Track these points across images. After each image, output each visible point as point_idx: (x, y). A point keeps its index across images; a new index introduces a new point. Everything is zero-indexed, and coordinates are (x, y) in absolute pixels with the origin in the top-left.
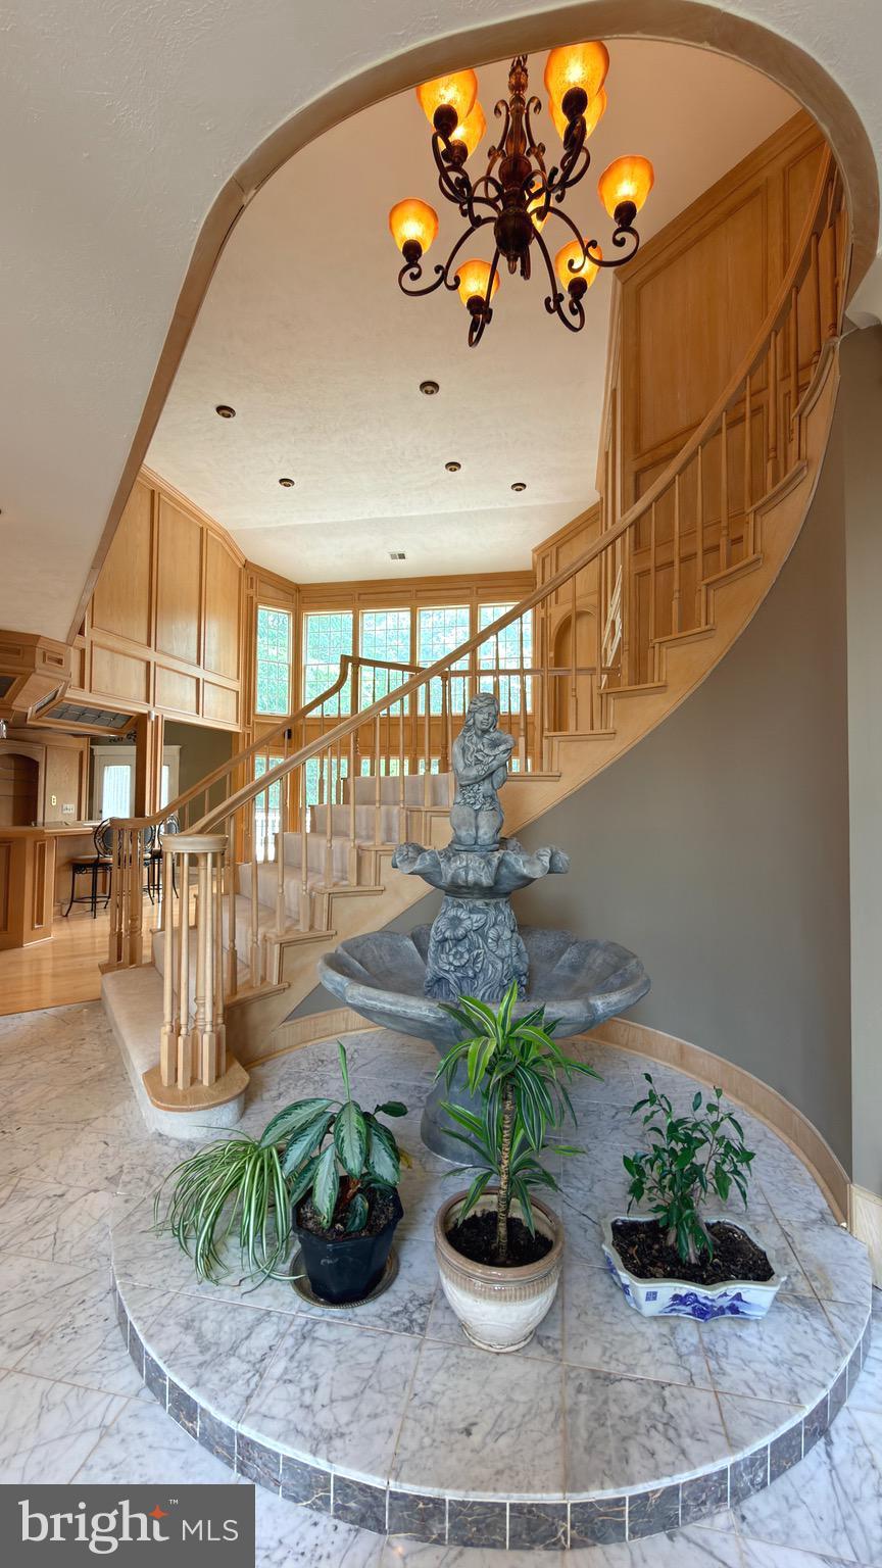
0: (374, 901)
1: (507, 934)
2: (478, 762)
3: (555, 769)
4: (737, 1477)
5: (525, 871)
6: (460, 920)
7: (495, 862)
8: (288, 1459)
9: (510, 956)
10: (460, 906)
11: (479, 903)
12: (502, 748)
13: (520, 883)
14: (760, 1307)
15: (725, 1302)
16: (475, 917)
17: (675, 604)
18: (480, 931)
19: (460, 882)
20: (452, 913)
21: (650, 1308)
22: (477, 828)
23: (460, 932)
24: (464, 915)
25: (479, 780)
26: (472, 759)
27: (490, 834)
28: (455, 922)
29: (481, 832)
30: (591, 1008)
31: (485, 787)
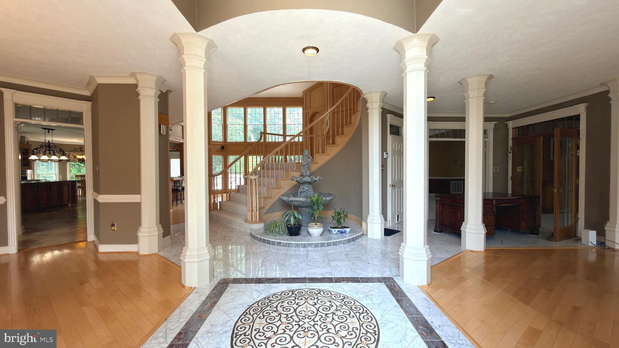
0: (280, 190)
1: (312, 190)
2: (306, 161)
3: (317, 161)
4: (344, 242)
5: (316, 179)
6: (305, 188)
7: (311, 178)
8: (295, 243)
9: (313, 194)
10: (304, 186)
11: (307, 185)
12: (310, 159)
13: (315, 181)
14: (348, 231)
15: (344, 231)
16: (307, 188)
17: (340, 129)
18: (308, 190)
19: (306, 181)
20: (303, 187)
21: (335, 233)
22: (307, 173)
23: (305, 190)
24: (305, 187)
25: (306, 165)
26: (305, 161)
27: (309, 174)
28: (304, 188)
29: (307, 174)
30: (327, 199)
31: (307, 166)
